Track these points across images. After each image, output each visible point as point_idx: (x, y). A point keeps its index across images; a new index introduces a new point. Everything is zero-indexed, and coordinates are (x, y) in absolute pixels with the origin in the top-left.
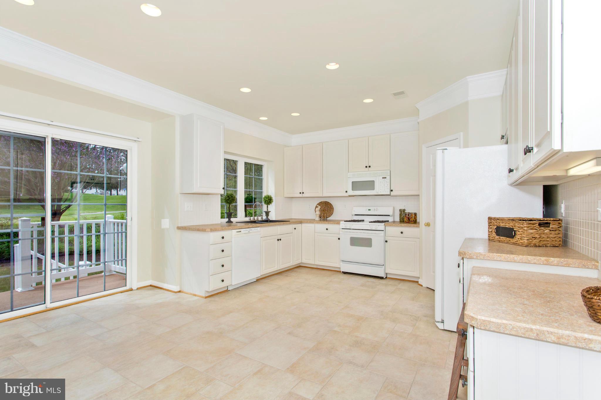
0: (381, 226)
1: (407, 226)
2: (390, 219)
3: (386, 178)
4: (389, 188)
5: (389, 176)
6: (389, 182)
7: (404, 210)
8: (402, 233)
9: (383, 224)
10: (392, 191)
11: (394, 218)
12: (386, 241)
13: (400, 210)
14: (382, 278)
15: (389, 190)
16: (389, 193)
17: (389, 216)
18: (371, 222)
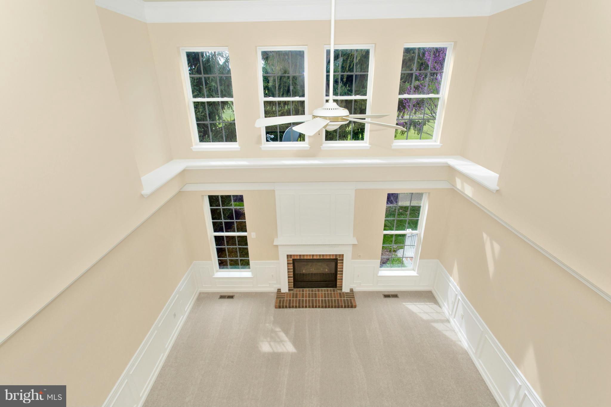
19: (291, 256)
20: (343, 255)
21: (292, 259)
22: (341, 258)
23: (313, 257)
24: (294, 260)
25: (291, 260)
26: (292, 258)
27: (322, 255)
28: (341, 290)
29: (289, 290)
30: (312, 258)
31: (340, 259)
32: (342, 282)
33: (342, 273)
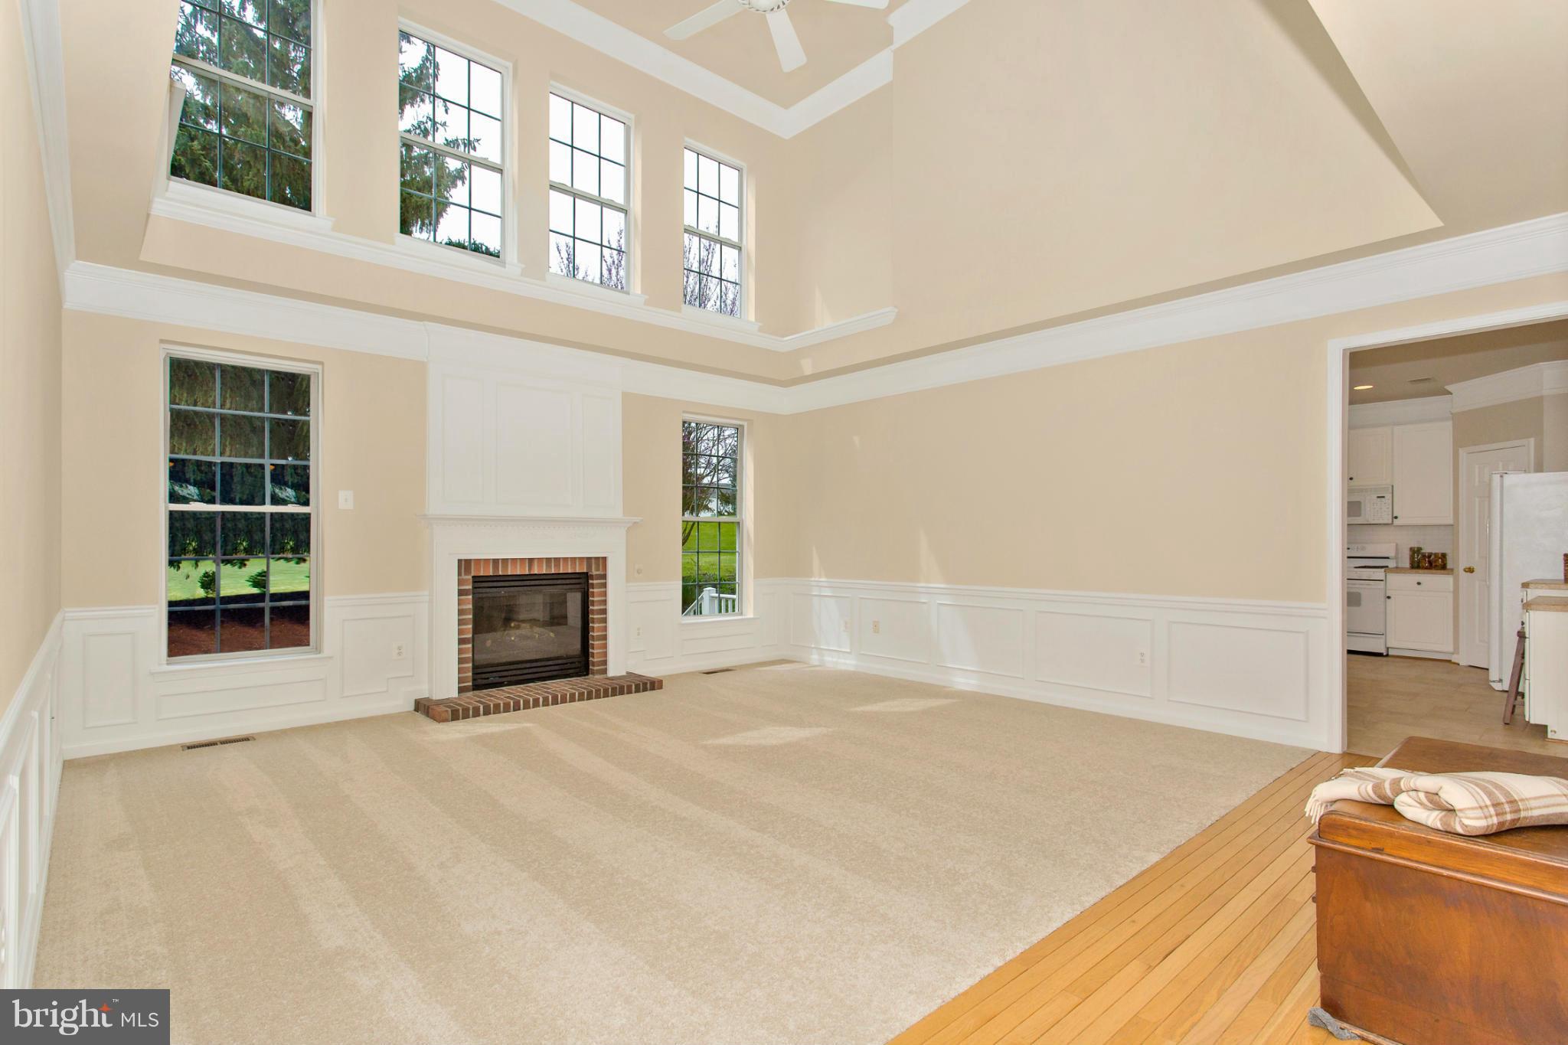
0: (1379, 574)
1: (1427, 573)
2: (1391, 564)
3: (1383, 497)
4: (1390, 513)
5: (1391, 495)
6: (1391, 504)
7: (1419, 549)
8: (1419, 584)
9: (1383, 570)
10: (1396, 518)
11: (1397, 563)
12: (1389, 597)
13: (1411, 549)
14: (1380, 655)
15: (1390, 517)
16: (1390, 522)
17: (1388, 558)
18: (1356, 567)
19: (468, 562)
20: (605, 559)
21: (470, 577)
22: (600, 572)
23: (530, 569)
24: (477, 580)
25: (467, 580)
26: (473, 574)
27: (555, 559)
28: (605, 671)
29: (461, 690)
30: (527, 573)
31: (598, 573)
32: (606, 648)
33: (604, 616)
